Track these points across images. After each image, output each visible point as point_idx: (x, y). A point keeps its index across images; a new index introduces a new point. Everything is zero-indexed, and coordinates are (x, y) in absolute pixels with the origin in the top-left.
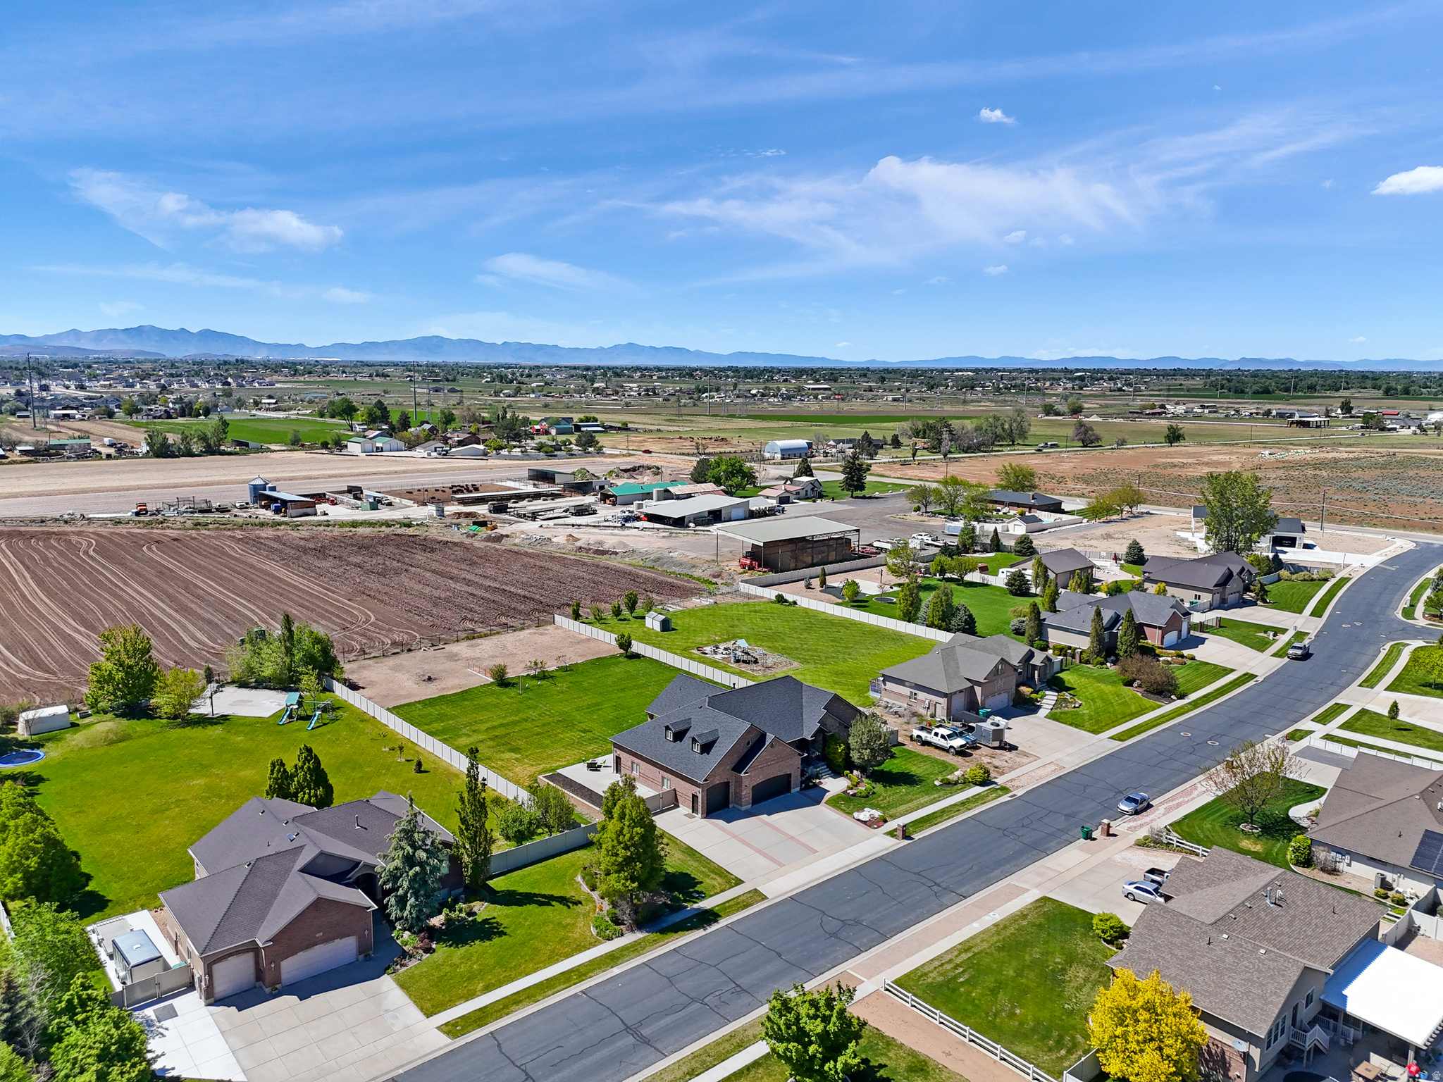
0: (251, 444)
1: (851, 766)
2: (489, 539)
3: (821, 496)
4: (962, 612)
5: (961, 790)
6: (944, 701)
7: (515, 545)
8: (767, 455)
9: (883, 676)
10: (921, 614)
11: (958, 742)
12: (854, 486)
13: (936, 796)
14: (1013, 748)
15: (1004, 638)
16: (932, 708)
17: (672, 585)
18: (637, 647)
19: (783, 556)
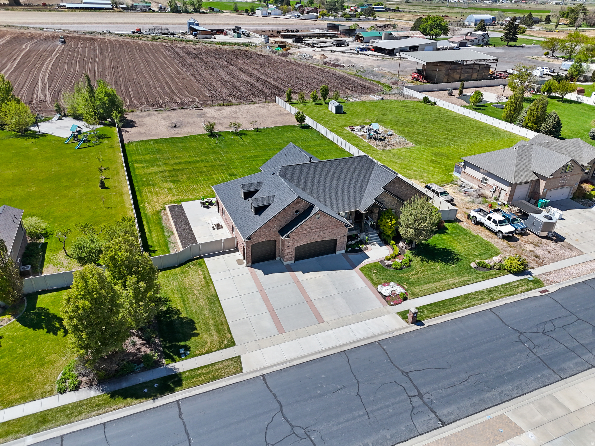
0: (215, 9)
1: (398, 238)
2: (283, 55)
3: (487, 44)
4: (552, 118)
5: (493, 276)
6: (508, 189)
7: (294, 59)
8: (467, 23)
9: (465, 162)
10: (520, 117)
11: (507, 229)
12: (510, 38)
13: (467, 278)
14: (559, 239)
15: (580, 142)
16: (497, 193)
17: (364, 87)
18: (308, 121)
19: (440, 73)
